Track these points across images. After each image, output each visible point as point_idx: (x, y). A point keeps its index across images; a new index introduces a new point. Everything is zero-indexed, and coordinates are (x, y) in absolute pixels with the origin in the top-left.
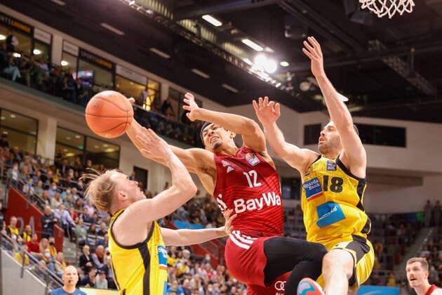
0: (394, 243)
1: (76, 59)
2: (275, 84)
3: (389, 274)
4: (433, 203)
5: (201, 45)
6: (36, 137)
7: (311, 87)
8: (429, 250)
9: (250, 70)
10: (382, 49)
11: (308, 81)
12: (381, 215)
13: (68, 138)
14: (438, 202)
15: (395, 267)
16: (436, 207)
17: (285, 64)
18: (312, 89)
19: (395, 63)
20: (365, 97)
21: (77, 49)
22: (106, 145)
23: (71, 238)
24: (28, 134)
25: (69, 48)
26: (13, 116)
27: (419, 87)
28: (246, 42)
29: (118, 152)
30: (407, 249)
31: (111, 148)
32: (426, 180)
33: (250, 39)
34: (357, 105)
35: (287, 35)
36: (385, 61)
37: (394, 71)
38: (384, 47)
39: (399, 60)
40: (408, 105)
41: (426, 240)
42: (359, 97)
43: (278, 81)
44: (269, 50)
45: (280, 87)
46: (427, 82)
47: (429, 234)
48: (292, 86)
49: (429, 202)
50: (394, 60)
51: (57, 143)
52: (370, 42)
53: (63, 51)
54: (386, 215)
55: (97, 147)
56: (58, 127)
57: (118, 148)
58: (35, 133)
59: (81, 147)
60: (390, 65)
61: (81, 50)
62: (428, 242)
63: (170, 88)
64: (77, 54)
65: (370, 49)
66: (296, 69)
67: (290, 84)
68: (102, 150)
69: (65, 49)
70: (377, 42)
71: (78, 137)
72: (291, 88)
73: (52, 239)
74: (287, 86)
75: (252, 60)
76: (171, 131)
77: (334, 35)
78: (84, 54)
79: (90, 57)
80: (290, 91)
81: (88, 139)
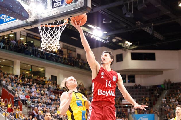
0: (153, 97)
1: (26, 37)
2: (102, 41)
3: (150, 109)
4: (167, 81)
5: (71, 29)
6: (13, 67)
7: (116, 40)
8: (166, 98)
9: (91, 36)
10: (141, 24)
11: (115, 38)
12: (148, 86)
13: (26, 67)
14: (169, 80)
15: (153, 106)
16: (169, 82)
17: (106, 33)
18: (117, 41)
19: (147, 29)
20: (138, 42)
21: (26, 33)
22: (40, 68)
23: (26, 105)
24: (9, 66)
25: (23, 33)
26: (4, 60)
27: (158, 37)
28: (89, 25)
29: (45, 71)
30: (158, 99)
31: (42, 69)
32: (164, 72)
33: (91, 24)
34: (135, 46)
35: (104, 22)
36: (143, 29)
37: (147, 32)
38: (142, 24)
39: (149, 28)
40: (155, 44)
41: (165, 95)
42: (136, 43)
43: (103, 39)
44: (98, 28)
45: (103, 42)
46: (161, 35)
47: (166, 93)
48: (108, 41)
49: (165, 80)
50: (147, 28)
51: (21, 69)
52: (137, 22)
53: (21, 35)
54: (150, 86)
55: (36, 69)
56: (21, 63)
57: (44, 69)
58: (12, 66)
59: (30, 70)
60: (146, 30)
61: (27, 33)
62: (165, 96)
63: (63, 45)
64: (26, 35)
65: (136, 25)
66: (110, 34)
67: (107, 40)
68: (39, 70)
69: (22, 34)
70: (139, 22)
71: (29, 66)
72: (108, 42)
73: (19, 107)
74: (106, 41)
75: (92, 32)
76: (64, 61)
77: (122, 21)
78: (29, 35)
79: (31, 36)
80: (108, 43)
81: (33, 66)
